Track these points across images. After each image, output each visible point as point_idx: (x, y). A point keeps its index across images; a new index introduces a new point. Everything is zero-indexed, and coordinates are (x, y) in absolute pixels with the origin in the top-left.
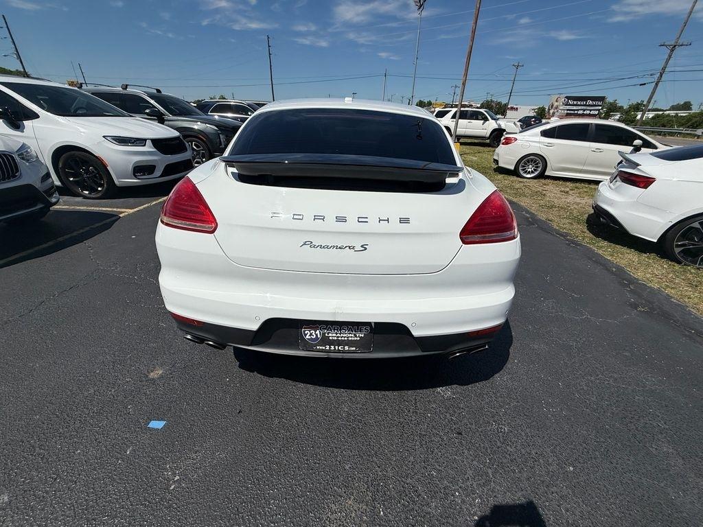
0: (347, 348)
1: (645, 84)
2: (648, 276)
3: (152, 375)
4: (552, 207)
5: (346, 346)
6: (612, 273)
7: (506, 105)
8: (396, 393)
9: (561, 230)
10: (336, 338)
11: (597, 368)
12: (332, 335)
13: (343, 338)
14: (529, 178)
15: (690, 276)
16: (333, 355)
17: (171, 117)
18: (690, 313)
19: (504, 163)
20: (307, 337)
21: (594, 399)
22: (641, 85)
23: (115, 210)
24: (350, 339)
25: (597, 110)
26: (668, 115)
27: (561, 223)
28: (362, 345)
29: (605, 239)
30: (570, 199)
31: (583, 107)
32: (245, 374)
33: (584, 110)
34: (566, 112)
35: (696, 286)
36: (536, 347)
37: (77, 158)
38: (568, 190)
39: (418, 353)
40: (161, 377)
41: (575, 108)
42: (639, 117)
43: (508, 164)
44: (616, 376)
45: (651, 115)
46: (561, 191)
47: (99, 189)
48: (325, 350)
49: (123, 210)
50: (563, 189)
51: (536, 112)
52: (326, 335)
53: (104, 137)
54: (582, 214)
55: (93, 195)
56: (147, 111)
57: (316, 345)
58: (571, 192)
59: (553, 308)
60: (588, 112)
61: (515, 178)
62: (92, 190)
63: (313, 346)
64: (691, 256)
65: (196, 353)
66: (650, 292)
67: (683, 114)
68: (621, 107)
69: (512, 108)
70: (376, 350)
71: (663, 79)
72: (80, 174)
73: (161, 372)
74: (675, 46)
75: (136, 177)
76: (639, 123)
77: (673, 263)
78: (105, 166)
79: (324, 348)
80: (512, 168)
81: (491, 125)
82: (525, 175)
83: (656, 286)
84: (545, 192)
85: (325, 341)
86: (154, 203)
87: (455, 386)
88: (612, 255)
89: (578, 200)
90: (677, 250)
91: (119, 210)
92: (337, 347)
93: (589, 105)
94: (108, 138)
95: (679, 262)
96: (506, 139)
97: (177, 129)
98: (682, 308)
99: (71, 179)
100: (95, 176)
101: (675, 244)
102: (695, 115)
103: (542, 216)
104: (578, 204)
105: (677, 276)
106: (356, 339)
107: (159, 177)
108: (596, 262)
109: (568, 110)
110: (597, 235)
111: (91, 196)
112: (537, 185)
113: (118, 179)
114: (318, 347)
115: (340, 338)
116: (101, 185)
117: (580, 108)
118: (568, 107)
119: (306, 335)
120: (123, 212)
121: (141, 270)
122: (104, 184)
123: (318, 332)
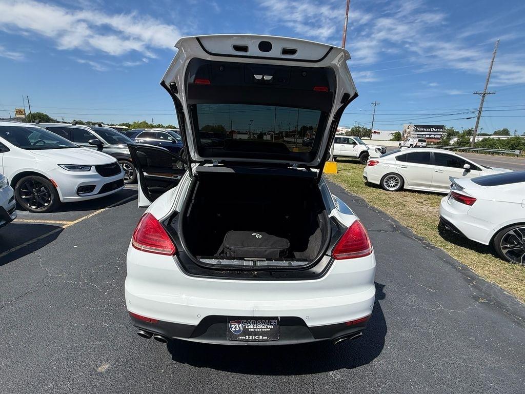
0: (261, 337)
1: (470, 118)
2: (486, 273)
3: (99, 369)
4: (411, 215)
5: (260, 336)
6: (459, 271)
7: (370, 130)
8: (298, 377)
9: (419, 235)
10: (253, 330)
11: (450, 351)
12: (251, 328)
13: (258, 330)
14: (392, 191)
15: (517, 272)
16: (251, 344)
17: (109, 145)
18: (518, 303)
19: (371, 179)
20: (233, 329)
21: (449, 377)
22: (467, 119)
23: (58, 222)
24: (263, 330)
25: (439, 135)
26: (493, 139)
27: (417, 229)
28: (272, 334)
29: (452, 242)
30: (424, 208)
31: (429, 133)
32: (177, 365)
33: (430, 135)
34: (416, 136)
35: (522, 281)
36: (404, 335)
37: (33, 181)
38: (422, 201)
39: (312, 340)
40: (108, 371)
41: (422, 133)
42: (471, 140)
43: (375, 180)
44: (464, 357)
45: (481, 138)
46: (417, 202)
47: (46, 204)
48: (245, 339)
49: (65, 222)
50: (419, 200)
51: (394, 136)
52: (247, 327)
53: (58, 165)
54: (434, 221)
55: (39, 209)
56: (90, 141)
57: (239, 336)
58: (425, 202)
59: (415, 302)
60: (433, 136)
61: (382, 191)
62: (39, 205)
63: (237, 336)
64: (515, 256)
65: (135, 348)
66: (487, 286)
67: (503, 138)
68: (458, 132)
69: (375, 132)
70: (282, 338)
71: (482, 115)
72: (32, 193)
73: (107, 367)
74: (485, 94)
75: (78, 194)
76: (472, 145)
77: (503, 262)
78: (54, 187)
79: (244, 338)
80: (378, 183)
81: (360, 148)
82: (389, 188)
83: (492, 281)
84: (405, 203)
85: (246, 332)
86: (91, 216)
87: (342, 370)
88: (459, 256)
89: (430, 209)
90: (504, 251)
91: (61, 222)
92: (254, 337)
93: (433, 132)
94: (62, 166)
95: (508, 261)
96: (371, 161)
97: (113, 155)
98: (511, 298)
99: (24, 197)
100: (45, 195)
101: (501, 246)
102: (512, 139)
103: (403, 223)
104: (430, 212)
105: (508, 273)
106: (267, 330)
107: (97, 194)
108: (446, 262)
109: (417, 135)
110: (446, 239)
111: (37, 210)
112: (398, 196)
113: (63, 196)
114: (240, 338)
115: (256, 330)
116: (48, 201)
117: (426, 133)
118: (417, 133)
119: (232, 328)
120: (65, 224)
121: (84, 276)
122: (50, 201)
123: (240, 325)
